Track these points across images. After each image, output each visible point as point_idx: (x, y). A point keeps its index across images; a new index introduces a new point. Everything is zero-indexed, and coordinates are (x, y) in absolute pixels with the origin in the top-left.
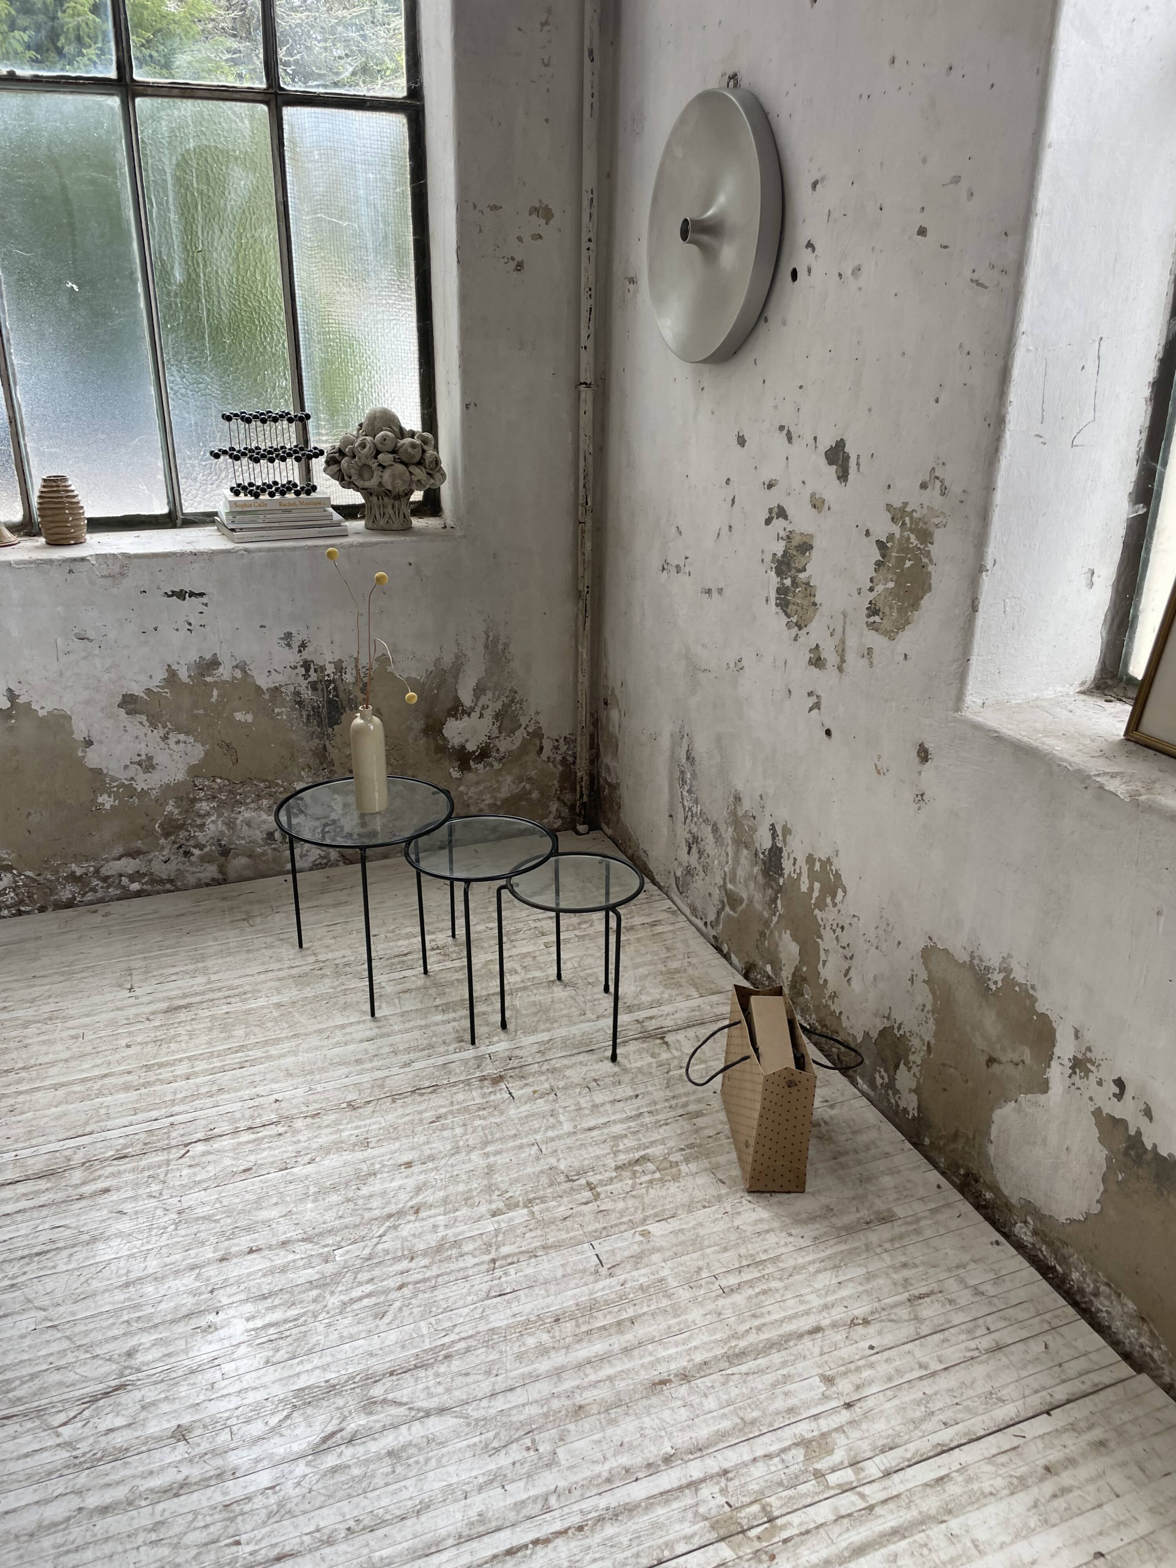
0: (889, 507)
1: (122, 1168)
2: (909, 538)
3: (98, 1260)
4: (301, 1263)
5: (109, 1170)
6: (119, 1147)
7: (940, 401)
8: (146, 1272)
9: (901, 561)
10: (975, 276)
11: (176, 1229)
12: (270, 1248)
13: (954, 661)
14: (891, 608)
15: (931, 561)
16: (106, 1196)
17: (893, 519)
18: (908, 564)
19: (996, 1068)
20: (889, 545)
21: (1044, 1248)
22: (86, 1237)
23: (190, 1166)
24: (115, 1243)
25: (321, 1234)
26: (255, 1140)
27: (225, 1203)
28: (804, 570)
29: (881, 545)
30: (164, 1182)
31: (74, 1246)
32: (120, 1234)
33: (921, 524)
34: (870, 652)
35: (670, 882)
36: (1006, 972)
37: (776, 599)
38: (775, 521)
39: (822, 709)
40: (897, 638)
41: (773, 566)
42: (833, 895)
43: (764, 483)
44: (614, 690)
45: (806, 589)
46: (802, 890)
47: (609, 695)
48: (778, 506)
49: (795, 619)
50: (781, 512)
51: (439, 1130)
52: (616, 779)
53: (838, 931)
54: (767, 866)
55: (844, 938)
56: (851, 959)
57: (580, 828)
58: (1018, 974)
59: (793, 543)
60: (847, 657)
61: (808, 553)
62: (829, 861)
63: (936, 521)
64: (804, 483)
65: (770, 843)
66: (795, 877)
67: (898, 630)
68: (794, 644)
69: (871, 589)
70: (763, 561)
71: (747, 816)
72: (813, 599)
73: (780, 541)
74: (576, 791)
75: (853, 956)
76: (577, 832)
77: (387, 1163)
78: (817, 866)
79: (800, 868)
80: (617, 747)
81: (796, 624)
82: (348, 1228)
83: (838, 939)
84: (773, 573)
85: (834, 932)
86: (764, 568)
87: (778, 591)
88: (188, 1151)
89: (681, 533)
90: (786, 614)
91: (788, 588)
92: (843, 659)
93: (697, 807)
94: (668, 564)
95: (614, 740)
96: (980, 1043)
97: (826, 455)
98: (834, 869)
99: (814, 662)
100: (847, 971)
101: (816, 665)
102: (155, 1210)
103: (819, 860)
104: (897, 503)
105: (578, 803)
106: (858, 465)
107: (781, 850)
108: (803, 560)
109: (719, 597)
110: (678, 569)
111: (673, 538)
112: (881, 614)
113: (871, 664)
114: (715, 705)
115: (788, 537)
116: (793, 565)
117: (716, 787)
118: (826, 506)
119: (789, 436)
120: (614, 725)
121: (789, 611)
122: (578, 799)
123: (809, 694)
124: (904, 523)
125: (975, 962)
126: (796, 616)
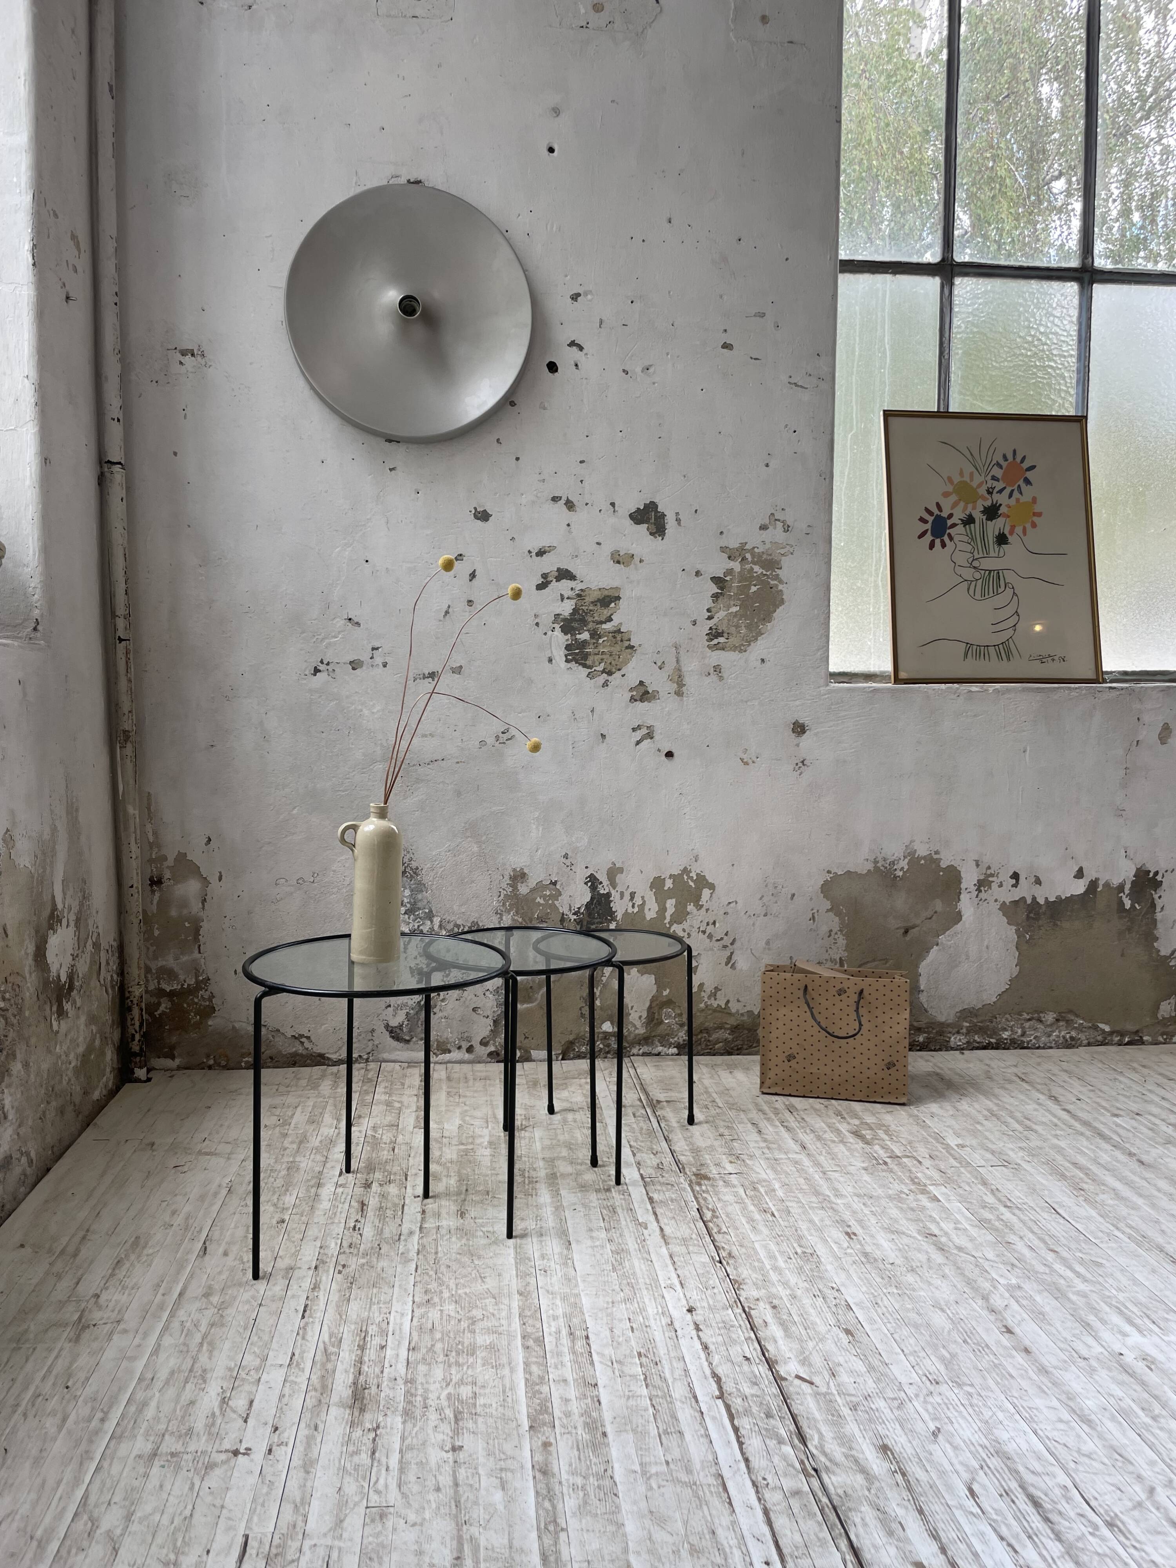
0: (723, 549)
1: (829, 1435)
2: (752, 569)
3: (1041, 1448)
4: (1025, 1303)
5: (833, 1447)
6: (773, 1443)
7: (771, 465)
8: (1059, 1407)
9: (744, 589)
10: (793, 380)
11: (972, 1386)
12: (1003, 1320)
13: (818, 650)
14: (737, 626)
15: (781, 582)
16: (897, 1449)
17: (729, 558)
18: (754, 589)
19: (913, 933)
20: (728, 578)
21: (976, 1038)
22: (994, 1462)
23: (834, 1375)
24: (1003, 1434)
25: (975, 1289)
26: (782, 1325)
27: (918, 1349)
28: (609, 619)
29: (716, 580)
30: (868, 1397)
31: (1013, 1471)
32: (986, 1430)
33: (765, 556)
34: (717, 669)
35: (376, 1042)
36: (911, 855)
37: (566, 656)
38: (554, 584)
39: (657, 736)
40: (749, 649)
41: (557, 626)
42: (696, 899)
43: (530, 552)
44: (181, 857)
45: (614, 637)
46: (648, 918)
47: (168, 867)
48: (559, 570)
49: (601, 668)
50: (564, 574)
51: (789, 1212)
52: (197, 977)
53: (710, 929)
54: (585, 923)
55: (718, 931)
56: (732, 944)
57: (141, 1073)
58: (922, 851)
59: (588, 599)
60: (687, 680)
61: (613, 605)
62: (686, 871)
63: (782, 551)
64: (599, 544)
65: (587, 898)
66: (636, 910)
67: (749, 643)
68: (602, 690)
69: (710, 618)
70: (537, 624)
71: (539, 887)
72: (626, 644)
73: (566, 601)
74: (132, 1019)
75: (734, 940)
76: (138, 1080)
77: (846, 1245)
78: (669, 884)
79: (643, 897)
80: (196, 931)
81: (603, 672)
82: (963, 1274)
83: (710, 936)
84: (558, 633)
85: (704, 932)
86: (539, 631)
87: (568, 648)
88: (798, 1377)
89: (358, 624)
90: (585, 666)
91: (585, 641)
92: (680, 684)
93: (432, 922)
94: (328, 664)
95: (187, 925)
96: (894, 924)
97: (631, 516)
98: (693, 875)
99: (638, 698)
100: (730, 958)
101: (642, 700)
102: (932, 1404)
103: (671, 876)
104: (734, 544)
105: (137, 1037)
106: (678, 521)
107: (608, 895)
108: (606, 613)
109: (457, 676)
110: (355, 665)
111: (339, 632)
112: (725, 635)
113: (721, 678)
114: (459, 794)
115: (579, 596)
116: (590, 619)
117: (473, 882)
118: (636, 559)
119: (570, 505)
120: (184, 903)
121: (589, 662)
122: (138, 1029)
123: (634, 730)
124: (744, 559)
125: (879, 865)
126: (602, 665)
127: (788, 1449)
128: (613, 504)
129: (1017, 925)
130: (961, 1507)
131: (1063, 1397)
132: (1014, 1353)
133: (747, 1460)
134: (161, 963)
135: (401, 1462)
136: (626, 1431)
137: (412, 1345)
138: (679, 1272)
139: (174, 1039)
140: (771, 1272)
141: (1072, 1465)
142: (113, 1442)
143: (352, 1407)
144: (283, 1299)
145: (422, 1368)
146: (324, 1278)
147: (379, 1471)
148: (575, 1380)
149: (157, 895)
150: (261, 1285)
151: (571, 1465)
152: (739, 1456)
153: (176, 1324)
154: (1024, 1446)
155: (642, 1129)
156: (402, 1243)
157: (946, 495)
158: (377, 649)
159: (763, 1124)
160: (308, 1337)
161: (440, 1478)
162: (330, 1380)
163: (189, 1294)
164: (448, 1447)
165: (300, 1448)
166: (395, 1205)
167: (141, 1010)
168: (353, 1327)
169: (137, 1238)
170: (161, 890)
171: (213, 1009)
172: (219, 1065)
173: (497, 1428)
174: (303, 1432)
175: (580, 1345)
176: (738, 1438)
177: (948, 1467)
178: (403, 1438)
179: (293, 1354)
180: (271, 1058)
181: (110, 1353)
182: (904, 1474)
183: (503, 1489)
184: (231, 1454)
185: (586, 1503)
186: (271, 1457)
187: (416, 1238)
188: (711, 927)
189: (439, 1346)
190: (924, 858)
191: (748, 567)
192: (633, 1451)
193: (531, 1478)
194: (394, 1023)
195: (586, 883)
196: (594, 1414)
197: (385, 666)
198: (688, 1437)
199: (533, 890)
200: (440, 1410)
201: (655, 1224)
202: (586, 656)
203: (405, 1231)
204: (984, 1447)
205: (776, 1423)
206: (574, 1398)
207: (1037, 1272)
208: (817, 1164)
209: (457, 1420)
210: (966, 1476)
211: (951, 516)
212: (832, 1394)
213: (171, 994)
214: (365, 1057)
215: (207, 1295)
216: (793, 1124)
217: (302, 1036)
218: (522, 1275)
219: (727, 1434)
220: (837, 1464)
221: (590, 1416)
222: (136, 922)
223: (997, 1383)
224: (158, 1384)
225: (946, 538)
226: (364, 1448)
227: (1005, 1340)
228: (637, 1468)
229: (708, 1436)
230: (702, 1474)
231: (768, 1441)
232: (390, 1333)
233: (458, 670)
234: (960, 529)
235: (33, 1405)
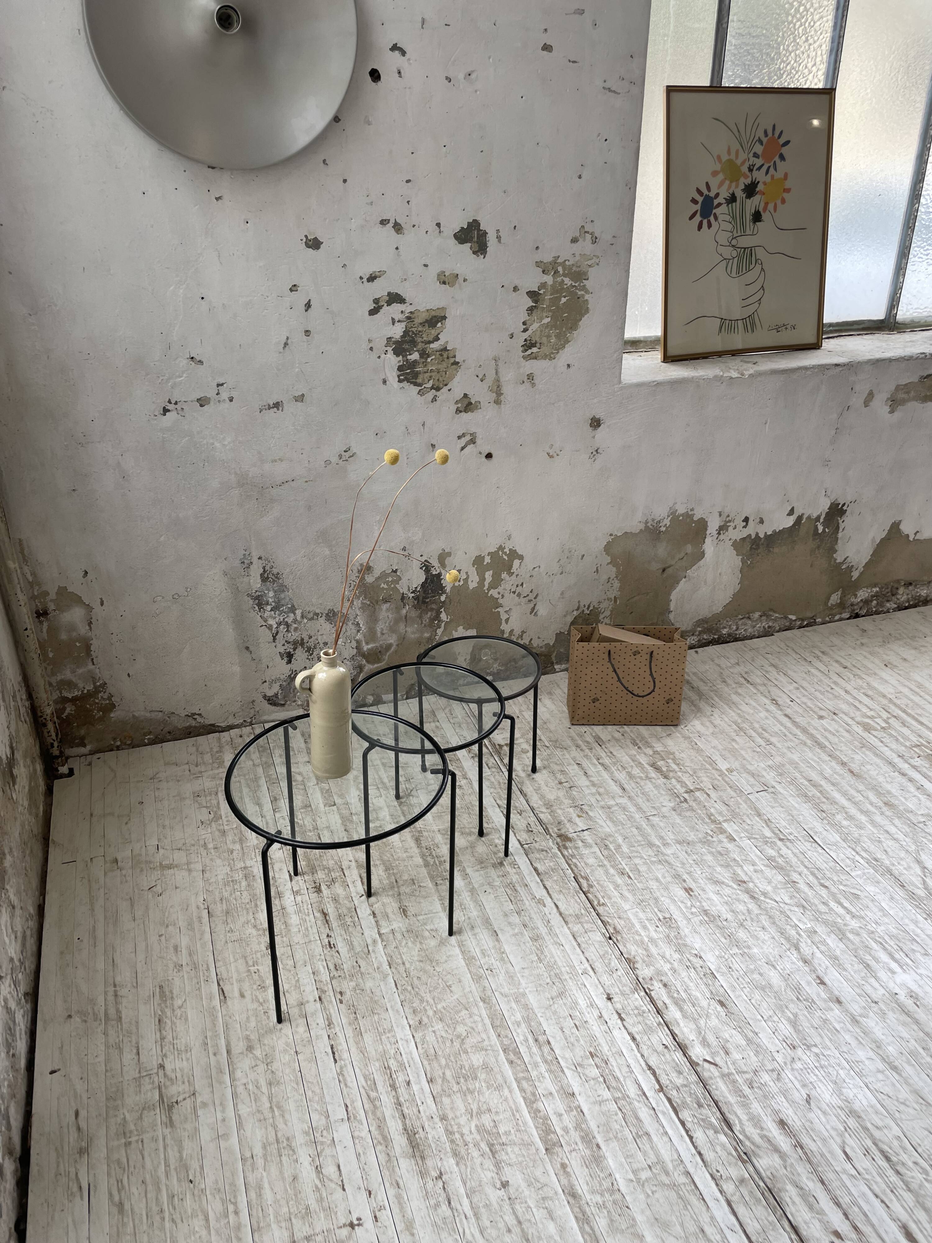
0: (538, 264)
1: (744, 1118)
2: (563, 281)
3: (875, 1101)
4: (823, 948)
5: (751, 1130)
6: (711, 1133)
7: (583, 176)
8: (874, 1057)
9: (555, 301)
10: (607, 85)
11: (816, 1046)
12: (814, 971)
13: (615, 352)
14: (548, 336)
15: (587, 292)
16: (790, 1122)
17: (543, 272)
18: (564, 300)
19: (668, 571)
20: (541, 292)
21: (705, 637)
22: (852, 1122)
23: (727, 1053)
24: (849, 1093)
25: (788, 939)
26: (676, 1003)
27: (771, 1013)
28: (437, 339)
29: (532, 294)
30: (755, 1072)
31: (866, 1129)
32: (838, 1090)
33: (574, 268)
34: (530, 377)
35: (257, 709)
36: (673, 514)
37: (399, 376)
38: (385, 308)
39: (478, 441)
40: (558, 356)
41: (390, 349)
42: (508, 568)
43: (361, 278)
44: (62, 591)
45: (441, 355)
46: (471, 588)
47: (51, 601)
48: (389, 294)
49: (429, 385)
50: (395, 298)
51: (639, 872)
52: (94, 683)
53: (519, 589)
54: (421, 598)
55: (526, 590)
56: (535, 598)
57: (64, 770)
58: (681, 510)
59: (417, 321)
60: (504, 390)
61: (439, 325)
62: (501, 548)
63: (589, 263)
64: (426, 266)
65: (422, 578)
66: (462, 583)
67: (558, 350)
68: (432, 405)
69: (525, 330)
70: (371, 349)
71: (384, 575)
72: (452, 360)
73: (397, 324)
74: (49, 732)
75: (537, 595)
76: (62, 776)
77: (689, 904)
78: (487, 560)
79: (467, 573)
80: (87, 648)
81: (432, 388)
82: (774, 923)
83: (519, 595)
84: (390, 355)
85: (514, 592)
86: (374, 355)
87: (400, 368)
88: (705, 1060)
89: (201, 362)
90: (416, 384)
91: (415, 361)
92: (499, 393)
93: (295, 614)
94: (176, 403)
95: (78, 644)
96: (656, 566)
97: (456, 236)
98: (507, 550)
99: (462, 409)
100: (533, 609)
101: (466, 411)
102: (797, 1070)
103: (489, 554)
104: (548, 258)
105: (56, 744)
106: (499, 238)
107: (440, 575)
108: (434, 332)
109: (299, 404)
110: (202, 402)
111: (183, 372)
112: (538, 345)
113: (533, 385)
114: (309, 508)
115: (408, 318)
116: (419, 340)
117: (327, 578)
118: (461, 279)
119: (398, 228)
120: (72, 628)
121: (419, 380)
122: (55, 738)
123: (459, 438)
124: (556, 272)
125: (649, 524)
126: (431, 382)
127: (723, 1138)
128: (438, 225)
129: (743, 554)
130: (845, 1171)
131: (873, 1046)
132: (831, 1004)
133: (700, 1154)
134: (59, 678)
135: (472, 1208)
136: (610, 1139)
137: (429, 1076)
138: (587, 955)
139: (83, 732)
140: (649, 944)
141: (897, 1114)
142: (256, 1235)
143: (414, 1156)
144: (310, 1041)
145: (446, 1100)
146: (332, 1011)
147: (461, 1220)
148: (558, 1092)
149: (45, 624)
150: (285, 1026)
151: (588, 1184)
152: (694, 1151)
153: (240, 1089)
154: (865, 1102)
155: (499, 783)
156: (372, 954)
157: (715, 174)
158: (222, 385)
159: (585, 763)
160: (349, 1084)
161: (506, 1218)
162: (386, 1129)
163: (235, 1050)
164: (498, 1185)
165: (396, 1210)
166: (349, 909)
167: (55, 723)
168: (377, 1064)
169: (161, 987)
170: (47, 620)
171: (114, 706)
172: (125, 744)
173: (524, 1156)
174: (391, 1192)
175: (546, 1049)
176: (687, 1132)
177: (826, 1134)
178: (465, 1183)
179: (347, 1106)
180: (169, 732)
181: (206, 1135)
182: (802, 1148)
183: (552, 1219)
184: (349, 1229)
185: (612, 1220)
186: (379, 1224)
187: (380, 946)
188: (520, 587)
189: (448, 1073)
190: (682, 515)
191: (559, 279)
192: (623, 1160)
193: (566, 1203)
194: (270, 693)
195: (421, 568)
196: (583, 1126)
197: (231, 400)
198: (655, 1138)
199: (378, 579)
200: (476, 1145)
201: (550, 900)
202: (416, 375)
203: (369, 941)
204: (841, 1108)
205: (706, 1111)
206: (563, 1112)
207: (821, 913)
208: (639, 809)
209: (493, 1153)
210: (839, 1140)
211: (717, 195)
212: (732, 1074)
213: (74, 700)
214: (249, 720)
215: (250, 1048)
216: (607, 761)
217: (195, 714)
218: (477, 979)
219: (678, 1129)
220: (758, 1147)
221: (582, 1130)
222: (35, 656)
223: (831, 1040)
224: (260, 1162)
225: (712, 218)
226: (440, 1199)
227: (821, 989)
228: (631, 1176)
229: (666, 1133)
230: (676, 1174)
231: (707, 1132)
232: (407, 1065)
233: (300, 398)
234: (724, 208)
235: (175, 1209)
